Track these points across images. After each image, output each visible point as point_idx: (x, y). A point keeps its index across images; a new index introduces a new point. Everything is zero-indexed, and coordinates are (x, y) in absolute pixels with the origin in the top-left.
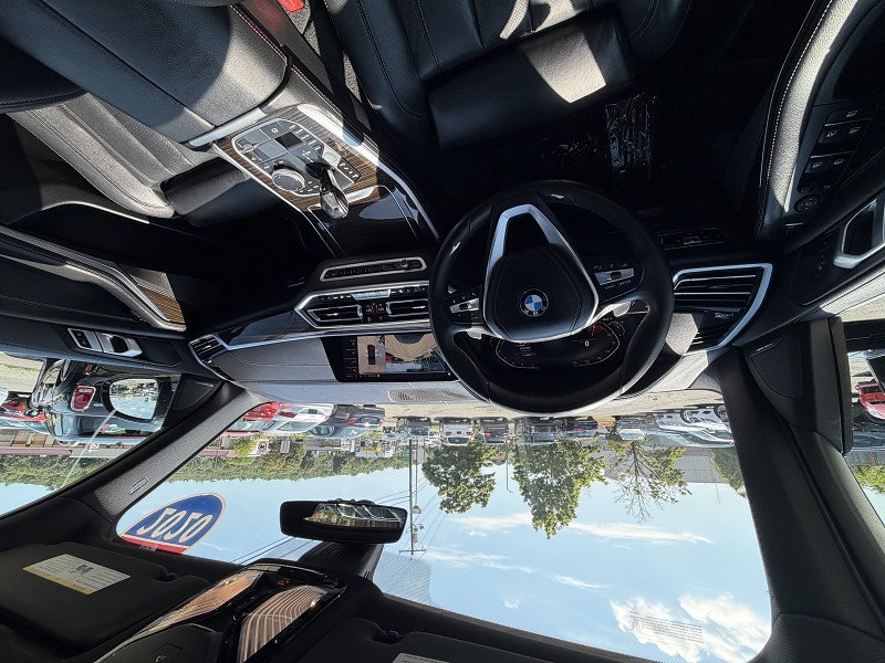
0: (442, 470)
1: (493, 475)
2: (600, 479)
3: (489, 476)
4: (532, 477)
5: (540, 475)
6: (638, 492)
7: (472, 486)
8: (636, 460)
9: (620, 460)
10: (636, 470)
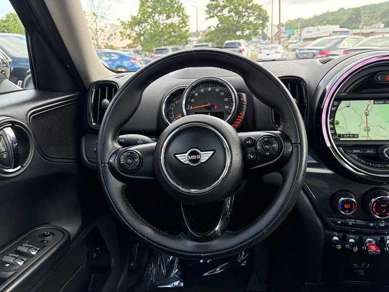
0: (252, 19)
1: (207, 18)
2: (123, 23)
3: (211, 17)
4: (175, 20)
5: (169, 22)
6: (94, 14)
7: (225, 7)
8: (97, 40)
9: (109, 39)
10: (96, 31)
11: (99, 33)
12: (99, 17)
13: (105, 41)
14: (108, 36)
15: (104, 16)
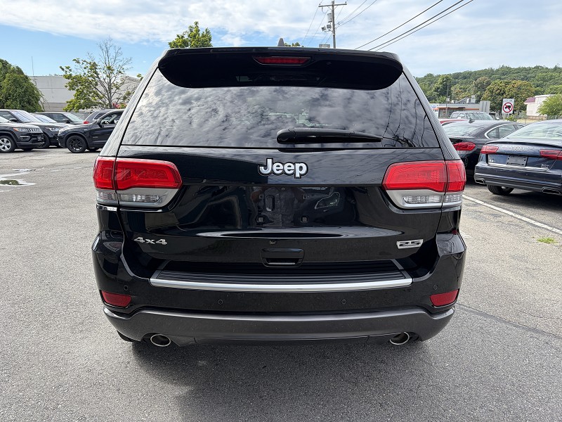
11: (113, 91)
12: (115, 72)
13: (120, 101)
14: (124, 94)
15: (122, 71)
